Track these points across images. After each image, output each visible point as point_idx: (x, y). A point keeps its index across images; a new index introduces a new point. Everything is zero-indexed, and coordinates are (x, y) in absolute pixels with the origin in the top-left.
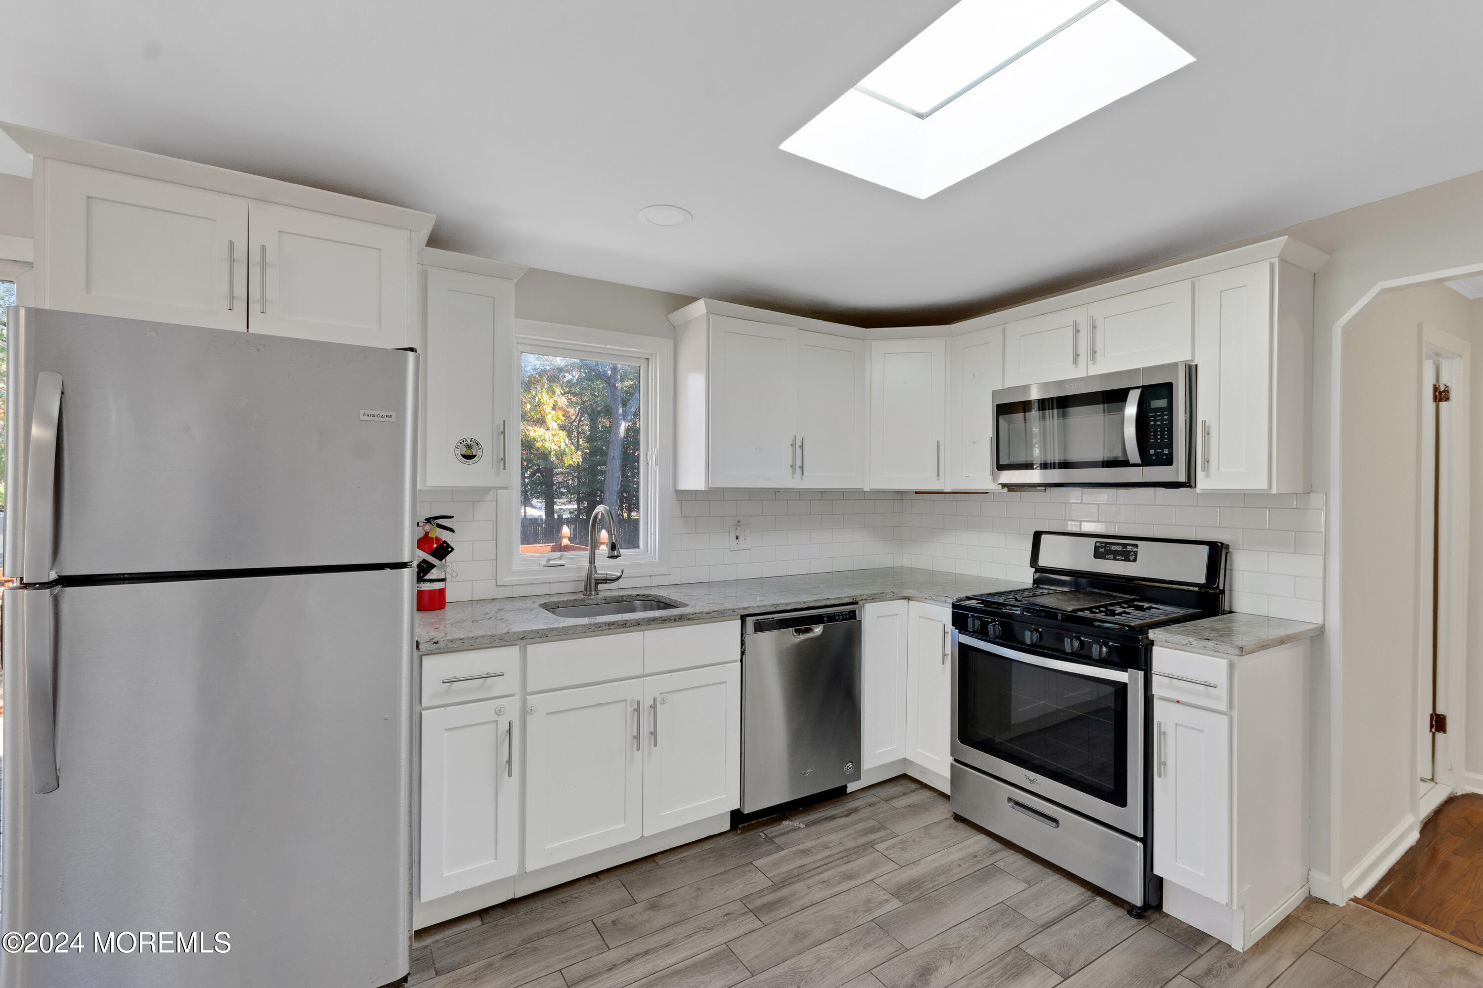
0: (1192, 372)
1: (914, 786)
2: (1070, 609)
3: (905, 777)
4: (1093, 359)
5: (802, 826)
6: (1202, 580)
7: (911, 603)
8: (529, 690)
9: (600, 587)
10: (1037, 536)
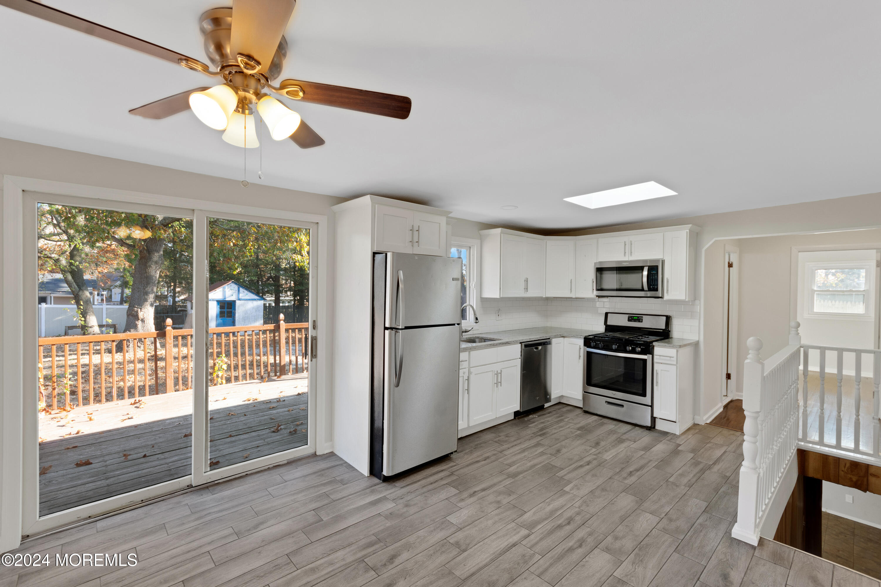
0: (663, 262)
1: (565, 405)
2: (627, 337)
3: (560, 403)
4: (631, 255)
5: (537, 417)
6: (664, 328)
7: (565, 339)
8: (471, 366)
9: (463, 334)
10: (607, 314)
